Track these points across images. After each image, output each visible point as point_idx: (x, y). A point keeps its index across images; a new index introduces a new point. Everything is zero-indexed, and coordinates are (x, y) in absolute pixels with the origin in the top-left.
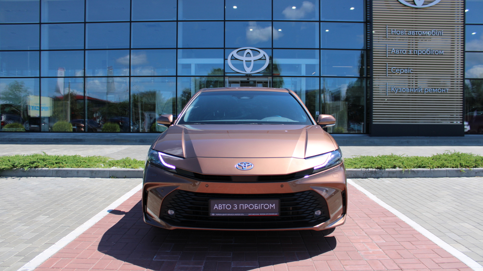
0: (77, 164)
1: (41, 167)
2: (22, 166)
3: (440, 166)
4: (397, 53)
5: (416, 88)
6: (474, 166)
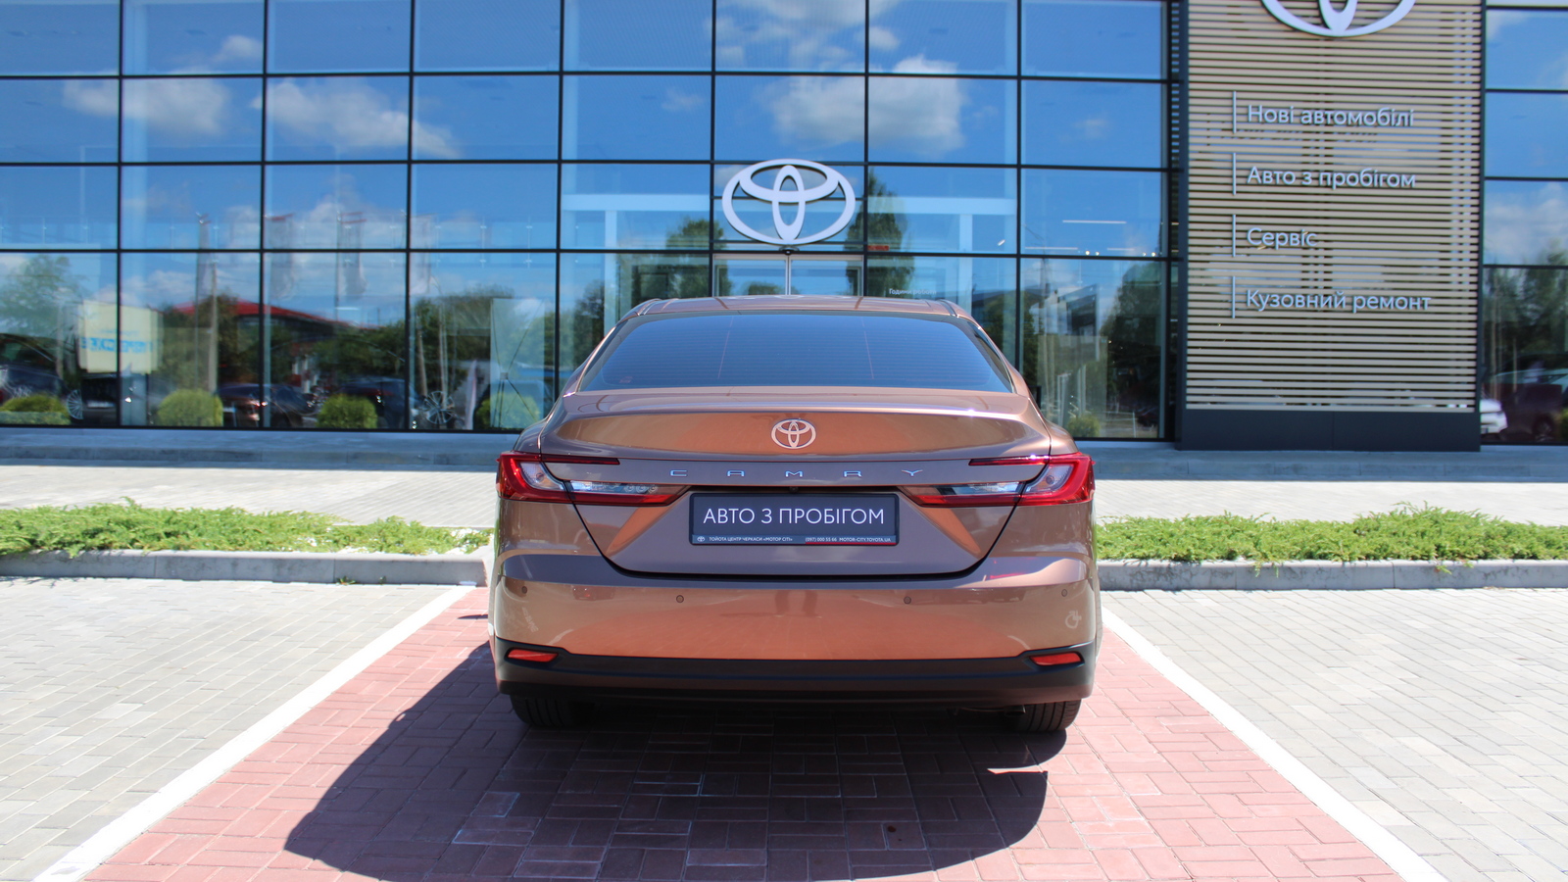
0: (232, 537)
1: (121, 547)
2: (59, 543)
3: (1373, 552)
4: (1265, 182)
5: (1326, 296)
6: (1481, 553)
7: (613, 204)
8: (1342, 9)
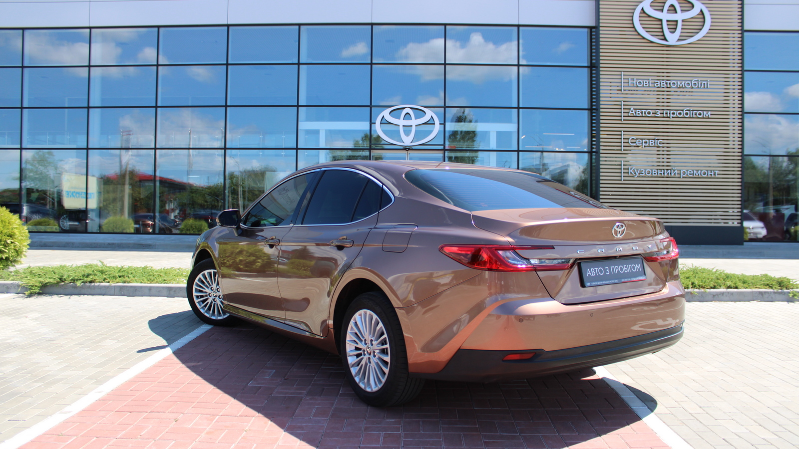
0: (148, 278)
1: (99, 282)
2: (72, 280)
4: (637, 115)
5: (667, 170)
6: (712, 286)
7: (323, 126)
8: (674, 32)
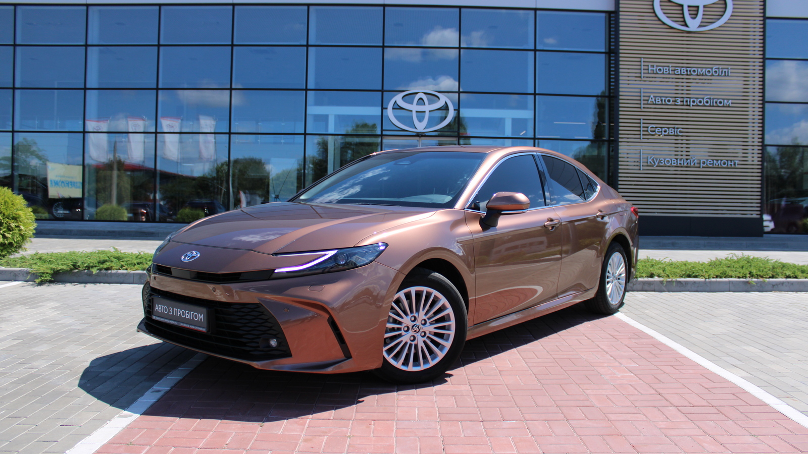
2: (86, 267)
3: (719, 274)
4: (657, 103)
5: (687, 159)
6: (771, 275)
8: (695, 18)
